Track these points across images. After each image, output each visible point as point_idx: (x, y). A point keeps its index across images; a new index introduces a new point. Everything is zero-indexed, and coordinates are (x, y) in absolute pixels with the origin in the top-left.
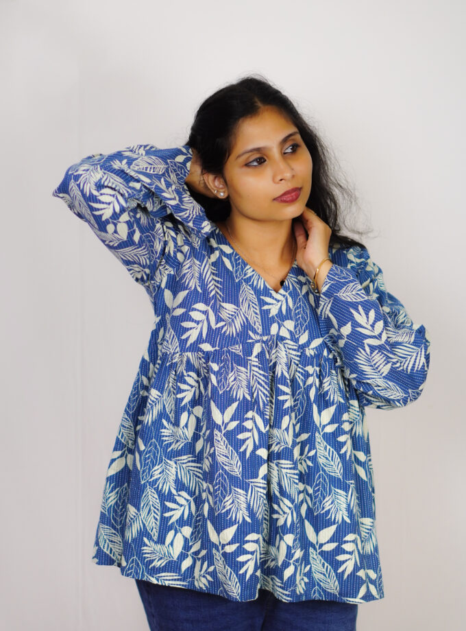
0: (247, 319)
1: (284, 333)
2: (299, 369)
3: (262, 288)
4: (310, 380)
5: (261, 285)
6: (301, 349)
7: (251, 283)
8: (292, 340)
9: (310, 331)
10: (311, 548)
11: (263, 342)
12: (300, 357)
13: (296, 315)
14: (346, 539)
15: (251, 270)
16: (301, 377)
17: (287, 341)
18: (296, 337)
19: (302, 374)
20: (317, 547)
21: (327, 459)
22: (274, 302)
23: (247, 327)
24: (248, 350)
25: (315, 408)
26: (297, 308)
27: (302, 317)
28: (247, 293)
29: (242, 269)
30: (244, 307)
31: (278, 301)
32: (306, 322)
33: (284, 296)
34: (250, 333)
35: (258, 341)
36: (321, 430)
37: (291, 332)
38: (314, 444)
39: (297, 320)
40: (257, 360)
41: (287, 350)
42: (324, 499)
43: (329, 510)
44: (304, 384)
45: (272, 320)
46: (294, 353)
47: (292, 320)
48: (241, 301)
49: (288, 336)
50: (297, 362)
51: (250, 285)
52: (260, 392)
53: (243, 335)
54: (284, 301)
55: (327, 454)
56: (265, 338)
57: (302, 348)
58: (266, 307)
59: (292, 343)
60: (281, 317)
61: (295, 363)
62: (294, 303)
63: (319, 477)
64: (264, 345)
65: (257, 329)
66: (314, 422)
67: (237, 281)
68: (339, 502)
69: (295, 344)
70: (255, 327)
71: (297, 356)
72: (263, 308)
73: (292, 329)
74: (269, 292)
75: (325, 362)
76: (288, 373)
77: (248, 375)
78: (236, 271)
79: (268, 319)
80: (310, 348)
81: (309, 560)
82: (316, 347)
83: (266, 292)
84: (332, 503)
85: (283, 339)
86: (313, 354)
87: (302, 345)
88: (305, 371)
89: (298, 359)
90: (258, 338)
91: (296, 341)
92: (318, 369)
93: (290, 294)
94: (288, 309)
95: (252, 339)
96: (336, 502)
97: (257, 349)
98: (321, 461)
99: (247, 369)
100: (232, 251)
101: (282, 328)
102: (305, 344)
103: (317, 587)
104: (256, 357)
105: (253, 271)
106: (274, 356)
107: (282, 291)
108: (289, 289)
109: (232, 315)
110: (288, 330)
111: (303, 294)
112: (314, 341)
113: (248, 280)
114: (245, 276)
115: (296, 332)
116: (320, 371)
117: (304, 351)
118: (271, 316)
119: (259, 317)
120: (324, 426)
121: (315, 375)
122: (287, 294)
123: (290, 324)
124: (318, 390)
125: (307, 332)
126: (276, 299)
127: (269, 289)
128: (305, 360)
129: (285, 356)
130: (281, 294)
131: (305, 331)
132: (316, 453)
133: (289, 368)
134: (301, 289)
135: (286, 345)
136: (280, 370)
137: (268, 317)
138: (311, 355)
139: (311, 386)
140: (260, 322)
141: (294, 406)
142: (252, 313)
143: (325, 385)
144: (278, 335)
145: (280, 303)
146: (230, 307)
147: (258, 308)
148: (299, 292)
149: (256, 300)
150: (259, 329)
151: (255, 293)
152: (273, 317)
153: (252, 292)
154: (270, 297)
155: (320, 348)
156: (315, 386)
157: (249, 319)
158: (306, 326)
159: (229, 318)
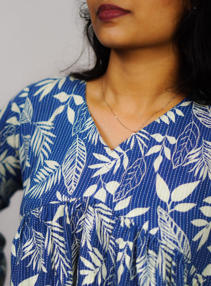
0: (62, 178)
1: (101, 196)
3: (96, 144)
4: (119, 256)
6: (117, 217)
7: (86, 138)
8: (107, 204)
9: (134, 197)
12: (114, 226)
13: (127, 177)
17: (100, 205)
18: (114, 201)
22: (108, 159)
23: (60, 187)
24: (49, 213)
26: (132, 170)
27: (132, 181)
28: (77, 148)
29: (83, 122)
30: (66, 166)
31: (112, 159)
32: (134, 186)
33: (120, 154)
34: (58, 194)
35: (61, 203)
37: (109, 196)
39: (124, 183)
40: (58, 225)
45: (93, 181)
46: (108, 220)
47: (118, 181)
48: (66, 158)
49: (104, 199)
50: (111, 232)
51: (84, 141)
53: (50, 195)
54: (119, 161)
56: (73, 200)
57: (117, 215)
58: (93, 167)
59: (106, 208)
60: (108, 177)
61: (109, 233)
62: (130, 164)
64: (66, 207)
65: (68, 190)
67: (73, 135)
69: (109, 209)
70: (68, 188)
72: (90, 167)
73: (113, 192)
74: (103, 149)
75: (142, 237)
78: (76, 126)
79: (88, 179)
80: (127, 216)
82: (135, 218)
85: (96, 202)
86: (128, 224)
87: (118, 211)
89: (112, 228)
91: (112, 205)
92: (131, 244)
93: (129, 154)
94: (121, 168)
95: (57, 200)
97: (59, 213)
100: (82, 102)
101: (101, 189)
102: (121, 210)
105: (92, 123)
106: (83, 223)
107: (118, 149)
108: (129, 146)
109: (50, 173)
110: (107, 192)
111: (148, 154)
112: (134, 210)
113: (82, 136)
114: (83, 129)
115: (116, 196)
117: (119, 219)
118: (95, 175)
119: (79, 176)
121: (126, 250)
122: (125, 153)
123: (113, 186)
125: (129, 198)
126: (109, 157)
127: (103, 146)
130: (117, 152)
131: (127, 196)
134: (146, 150)
135: (96, 209)
137: (89, 177)
138: (126, 226)
140: (78, 182)
142: (73, 171)
143: (138, 266)
144: (91, 197)
145: (114, 162)
146: (52, 164)
147: (83, 166)
148: (143, 152)
149: (85, 158)
150: (72, 188)
151: (87, 150)
152: (98, 178)
153: (84, 149)
154: (104, 154)
155: (139, 220)
156: (124, 264)
157: (65, 178)
158: (132, 190)
159: (46, 176)
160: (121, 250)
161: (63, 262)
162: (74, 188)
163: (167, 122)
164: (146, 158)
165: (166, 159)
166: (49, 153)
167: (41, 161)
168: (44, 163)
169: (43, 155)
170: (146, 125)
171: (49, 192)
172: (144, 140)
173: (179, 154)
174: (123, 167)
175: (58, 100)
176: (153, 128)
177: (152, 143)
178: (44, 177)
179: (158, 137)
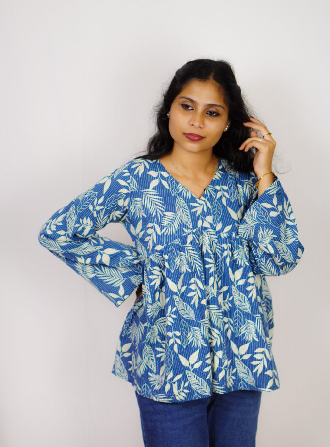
0: (181, 220)
1: (206, 225)
2: (217, 247)
3: (190, 198)
4: (225, 253)
5: (189, 195)
7: (182, 195)
8: (212, 229)
9: (223, 221)
10: (235, 358)
11: (194, 233)
12: (218, 238)
13: (213, 212)
14: (256, 351)
15: (182, 186)
16: (219, 251)
17: (209, 230)
18: (214, 226)
19: (220, 249)
20: (239, 357)
21: (241, 301)
22: (199, 205)
23: (182, 225)
24: (184, 241)
25: (230, 270)
26: (213, 208)
27: (217, 213)
28: (180, 202)
29: (176, 187)
30: (179, 213)
31: (201, 204)
32: (219, 216)
33: (204, 201)
34: (184, 229)
35: (189, 234)
36: (235, 284)
37: (210, 224)
38: (232, 293)
39: (214, 215)
40: (191, 245)
41: (209, 235)
42: (240, 327)
43: (244, 334)
44: (222, 256)
45: (198, 218)
46: (214, 236)
47: (211, 215)
48: (177, 209)
49: (209, 226)
50: (216, 242)
51: (182, 197)
52: (196, 265)
53: (180, 231)
54: (205, 204)
55: (240, 298)
56: (194, 231)
57: (219, 232)
58: (194, 210)
59: (212, 230)
60: (204, 214)
61: (215, 243)
62: (211, 205)
63: (237, 314)
64: (194, 235)
66: (230, 279)
67: (173, 195)
68: (250, 328)
69: (214, 231)
70: (188, 225)
71: (216, 238)
72: (192, 211)
73: (211, 222)
74: (195, 200)
75: (234, 241)
76: (211, 250)
77: (187, 256)
78: (172, 189)
79: (195, 218)
80: (224, 232)
81: (235, 365)
82: (228, 232)
83: (193, 200)
84: (246, 329)
85: (205, 229)
86: (226, 236)
88: (222, 247)
89: (217, 240)
90: (190, 231)
91: (214, 229)
92: (230, 245)
93: (208, 200)
94: (208, 209)
95: (186, 233)
96: (248, 329)
97: (190, 238)
98: (237, 303)
99: (185, 253)
100: (168, 175)
101: (205, 222)
102: (220, 230)
103: (242, 382)
104: (190, 244)
105: (183, 187)
106: (201, 241)
107: (203, 198)
108: (207, 196)
109: (172, 219)
110: (208, 222)
111: (218, 197)
112: (226, 228)
113: (180, 194)
114: (178, 191)
115: (214, 223)
116: (231, 246)
117: (220, 235)
118: (197, 215)
119: (190, 217)
120: (237, 281)
121: (228, 249)
122: (206, 200)
123: (209, 219)
124: (231, 259)
125: (221, 222)
126: (200, 204)
127: (195, 198)
128: (221, 241)
129: (208, 240)
130: (202, 200)
131: (219, 222)
132: (233, 298)
133: (211, 247)
134: (216, 196)
135: (208, 233)
136: (206, 248)
137: (195, 216)
138: (225, 237)
139: (226, 256)
140: (191, 220)
141: (217, 270)
142: (184, 215)
143: (235, 255)
144: (202, 227)
145: (202, 206)
146: (170, 214)
147: (188, 211)
148: (214, 197)
149: (187, 206)
150: (190, 225)
151: (186, 202)
152: (199, 216)
153: (184, 202)
154: (196, 203)
155: (230, 232)
156: (229, 256)
157: (183, 220)
158: (220, 219)
159: (170, 221)
160: (226, 250)
161: (197, 264)
162: (191, 224)
163: (219, 179)
164: (217, 200)
165: (227, 198)
166: (163, 208)
167: (160, 214)
168: (164, 215)
169: (160, 210)
170: (209, 182)
171: (178, 230)
172: (213, 190)
173: (232, 194)
174: (209, 208)
175: (151, 176)
176: (214, 183)
177: (216, 191)
178: (169, 222)
179: (218, 188)
